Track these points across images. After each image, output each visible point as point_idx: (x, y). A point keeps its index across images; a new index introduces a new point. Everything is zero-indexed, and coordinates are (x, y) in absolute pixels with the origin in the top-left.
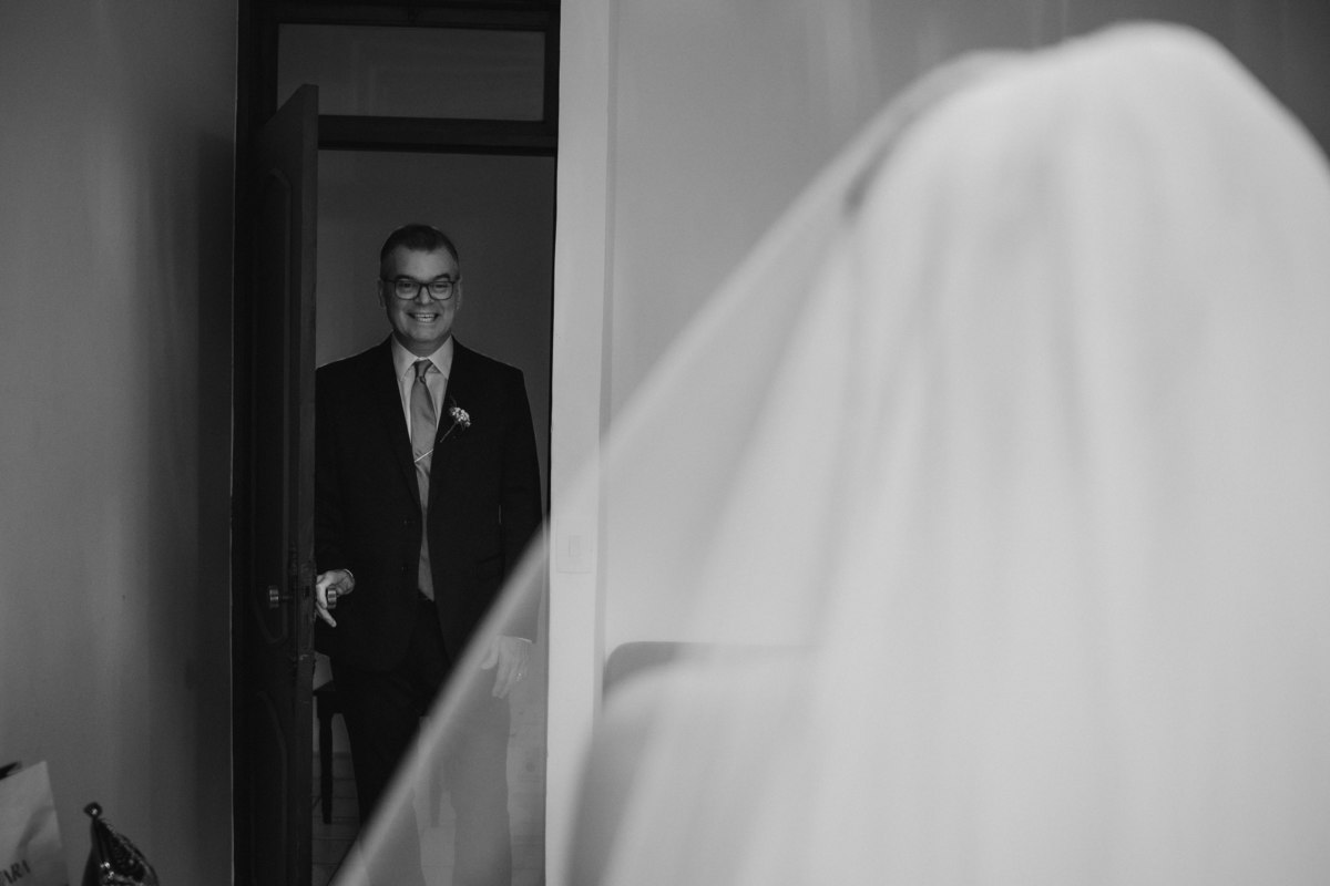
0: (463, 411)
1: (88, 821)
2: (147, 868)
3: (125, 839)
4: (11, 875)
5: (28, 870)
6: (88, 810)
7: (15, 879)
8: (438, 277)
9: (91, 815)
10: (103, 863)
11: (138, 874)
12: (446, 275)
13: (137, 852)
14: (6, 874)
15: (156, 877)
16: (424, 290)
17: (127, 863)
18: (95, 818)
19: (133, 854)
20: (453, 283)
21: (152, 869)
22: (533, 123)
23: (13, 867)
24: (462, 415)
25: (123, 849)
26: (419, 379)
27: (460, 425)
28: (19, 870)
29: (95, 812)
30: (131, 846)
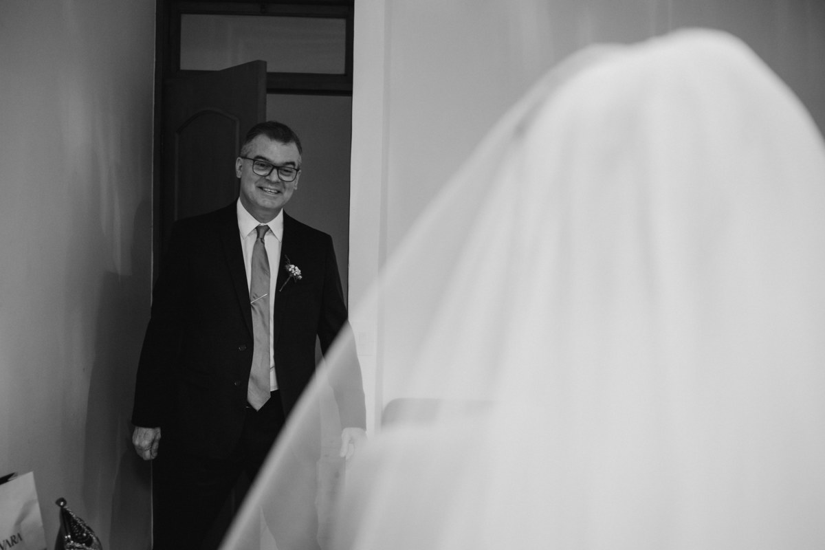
0: (297, 268)
1: (58, 509)
2: (94, 538)
3: (81, 520)
4: (10, 542)
5: (21, 539)
6: (58, 502)
7: (13, 545)
8: (288, 163)
9: (60, 506)
10: (67, 535)
11: (89, 542)
12: (293, 163)
13: (88, 528)
14: (7, 541)
15: (100, 544)
16: (275, 171)
17: (82, 535)
18: (62, 507)
19: (86, 530)
20: (297, 170)
21: (97, 539)
22: (338, 75)
23: (11, 537)
24: (295, 270)
25: (80, 528)
26: (260, 240)
27: (294, 278)
28: (15, 540)
29: (62, 504)
30: (84, 525)
